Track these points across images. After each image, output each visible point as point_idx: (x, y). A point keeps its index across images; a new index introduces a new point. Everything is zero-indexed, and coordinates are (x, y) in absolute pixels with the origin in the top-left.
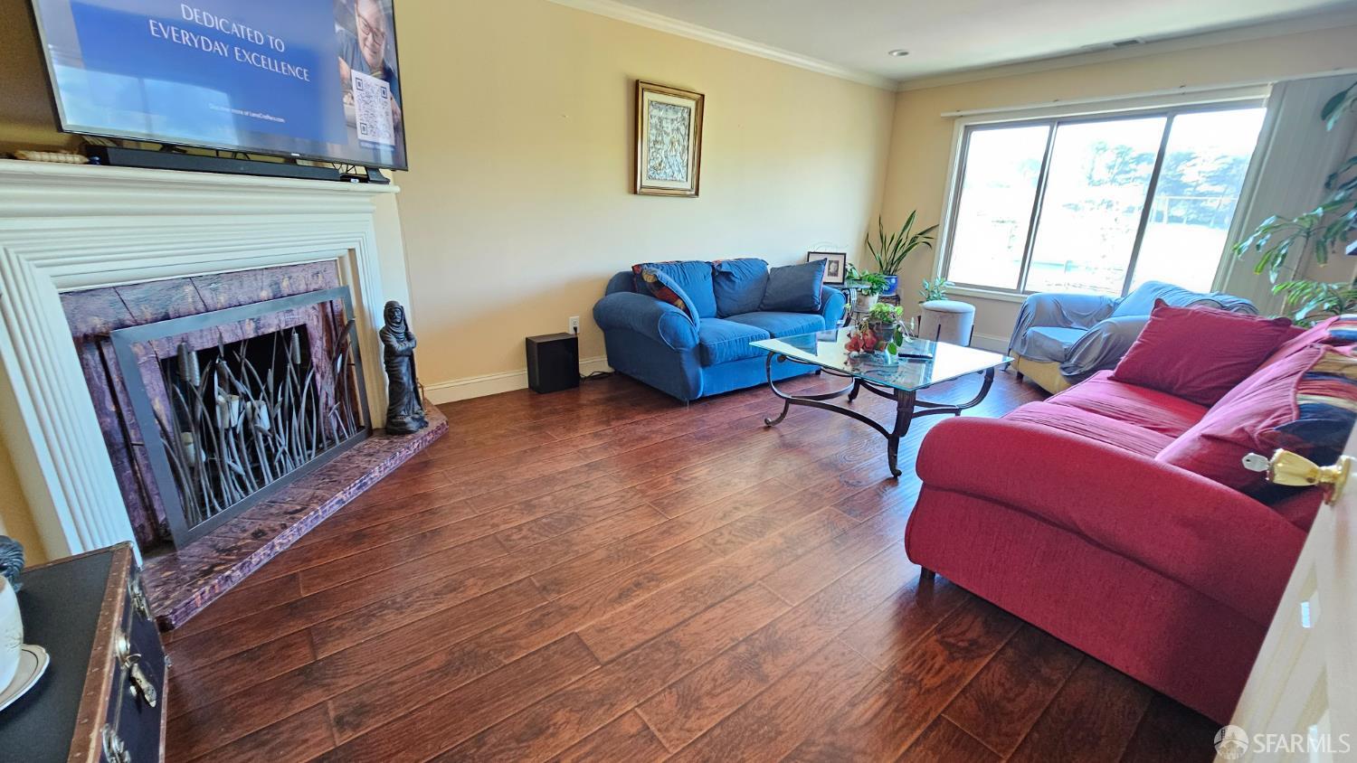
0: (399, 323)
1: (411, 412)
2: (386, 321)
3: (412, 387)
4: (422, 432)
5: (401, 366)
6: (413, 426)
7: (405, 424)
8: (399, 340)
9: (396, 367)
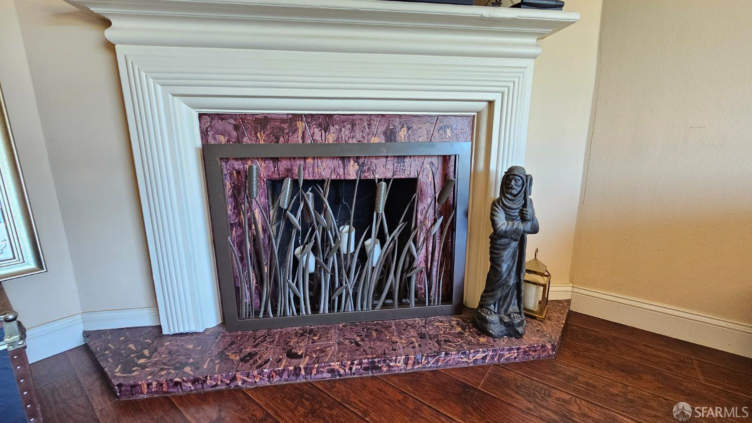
0: (515, 196)
1: (503, 310)
2: (502, 192)
3: (512, 281)
4: (504, 342)
5: (505, 249)
6: (496, 328)
7: (486, 321)
8: (509, 218)
9: (498, 249)
